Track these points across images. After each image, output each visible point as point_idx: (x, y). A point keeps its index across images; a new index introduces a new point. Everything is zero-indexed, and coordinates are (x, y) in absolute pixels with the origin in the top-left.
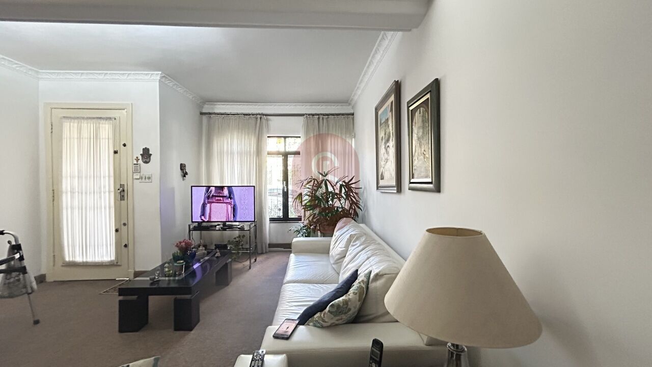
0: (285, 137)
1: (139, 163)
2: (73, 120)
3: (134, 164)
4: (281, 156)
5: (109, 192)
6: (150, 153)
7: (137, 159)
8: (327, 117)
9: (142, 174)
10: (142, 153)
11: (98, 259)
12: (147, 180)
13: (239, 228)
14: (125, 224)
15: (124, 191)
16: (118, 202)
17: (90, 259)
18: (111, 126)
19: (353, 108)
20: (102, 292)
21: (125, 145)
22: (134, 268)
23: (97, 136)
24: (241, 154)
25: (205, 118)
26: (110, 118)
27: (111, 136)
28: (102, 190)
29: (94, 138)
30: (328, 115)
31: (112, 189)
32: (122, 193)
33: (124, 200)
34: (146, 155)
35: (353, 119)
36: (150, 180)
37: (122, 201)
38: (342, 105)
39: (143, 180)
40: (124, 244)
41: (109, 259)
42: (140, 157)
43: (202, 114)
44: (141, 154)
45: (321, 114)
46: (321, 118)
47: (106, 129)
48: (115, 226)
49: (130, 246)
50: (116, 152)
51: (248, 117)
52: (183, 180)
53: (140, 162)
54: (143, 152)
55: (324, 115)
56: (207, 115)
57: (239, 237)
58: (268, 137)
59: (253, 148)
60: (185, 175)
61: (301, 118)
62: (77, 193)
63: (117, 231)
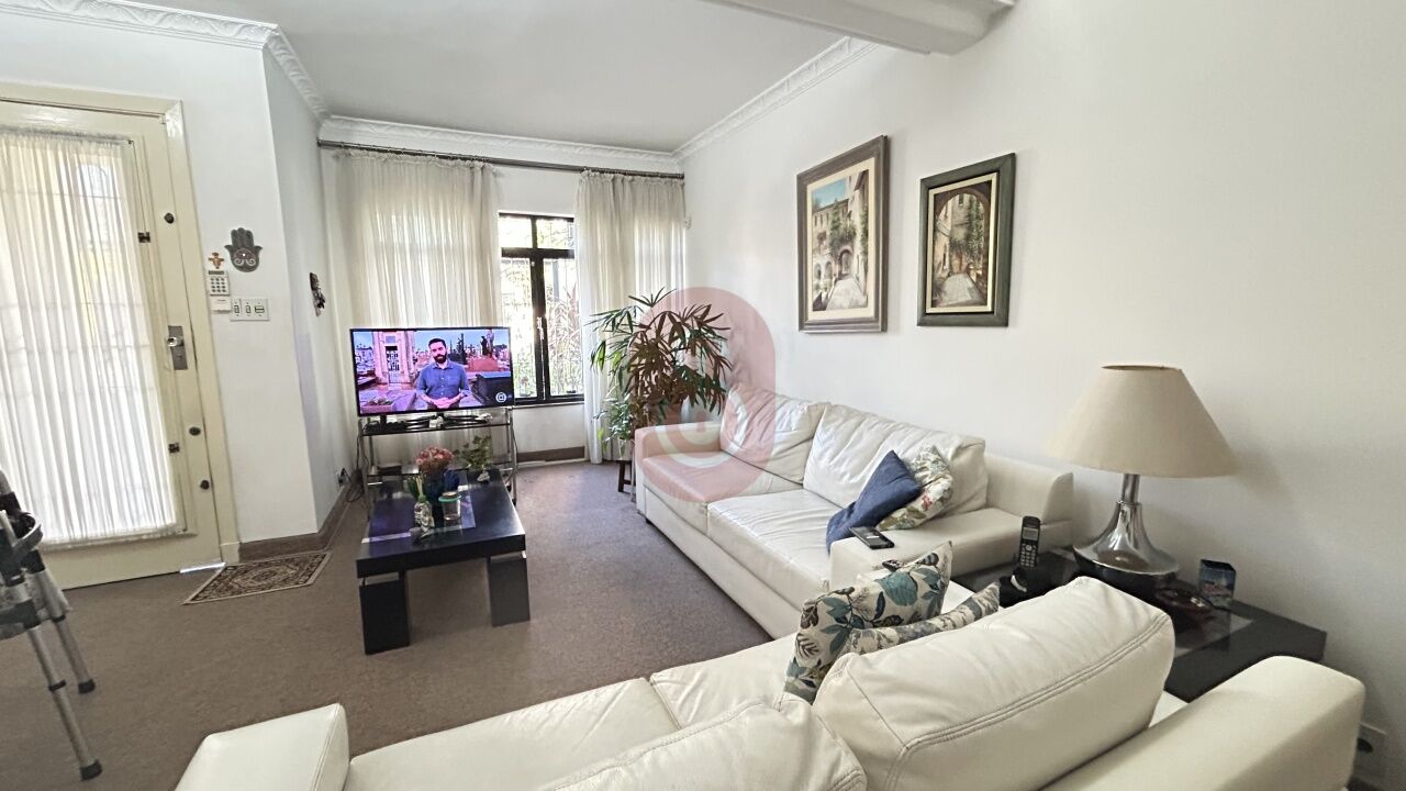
0: (534, 218)
1: (221, 269)
3: (210, 273)
4: (528, 259)
5: (137, 347)
6: (256, 243)
7: (218, 261)
8: (630, 177)
9: (235, 298)
10: (231, 243)
11: (121, 527)
12: (254, 315)
13: (480, 422)
14: (195, 432)
15: (182, 344)
16: (170, 373)
17: (95, 529)
18: (120, 160)
19: (682, 163)
20: (188, 601)
21: (170, 219)
22: (238, 538)
23: (75, 194)
25: (327, 154)
26: (114, 138)
27: (121, 191)
28: (113, 342)
29: (62, 194)
30: (633, 174)
31: (144, 339)
32: (178, 352)
33: (185, 367)
34: (244, 248)
35: (683, 186)
36: (264, 316)
37: (180, 372)
39: (243, 315)
40: (199, 483)
41: (160, 524)
42: (226, 255)
43: (321, 144)
44: (227, 247)
45: (619, 172)
46: (619, 181)
47: (100, 173)
48: (168, 438)
49: (220, 486)
50: (144, 238)
52: (318, 314)
53: (227, 266)
54: (234, 241)
55: (625, 174)
60: (320, 302)
61: (577, 176)
62: (23, 356)
63: (173, 449)
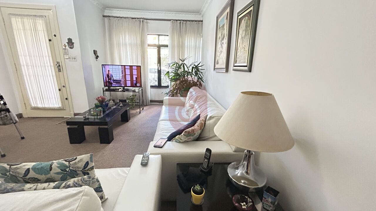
0: (159, 35)
1: (66, 48)
2: (17, 17)
3: (64, 49)
4: (156, 47)
5: (51, 66)
7: (65, 46)
8: (185, 22)
9: (69, 55)
10: (67, 42)
11: (51, 106)
12: (73, 60)
13: (133, 91)
14: (64, 86)
15: (60, 66)
16: (58, 73)
17: (47, 106)
18: (44, 21)
19: (202, 16)
20: (57, 124)
21: (55, 36)
22: (74, 112)
23: (36, 29)
24: (131, 45)
25: (106, 19)
26: (42, 16)
27: (45, 29)
28: (46, 65)
29: (34, 30)
30: (186, 21)
31: (52, 64)
32: (59, 68)
33: (61, 72)
34: (70, 43)
35: (202, 24)
36: (75, 60)
38: (195, 14)
39: (71, 60)
40: (65, 98)
41: (58, 106)
42: (67, 44)
43: (104, 16)
44: (67, 43)
46: (182, 23)
47: (40, 24)
48: (58, 88)
49: (69, 99)
50: (50, 40)
51: (134, 20)
52: (97, 60)
53: (67, 47)
54: (68, 41)
55: (184, 21)
56: (107, 18)
57: (133, 95)
58: (148, 34)
59: (139, 42)
60: (97, 57)
61: (169, 22)
62: (30, 67)
63: (60, 90)
